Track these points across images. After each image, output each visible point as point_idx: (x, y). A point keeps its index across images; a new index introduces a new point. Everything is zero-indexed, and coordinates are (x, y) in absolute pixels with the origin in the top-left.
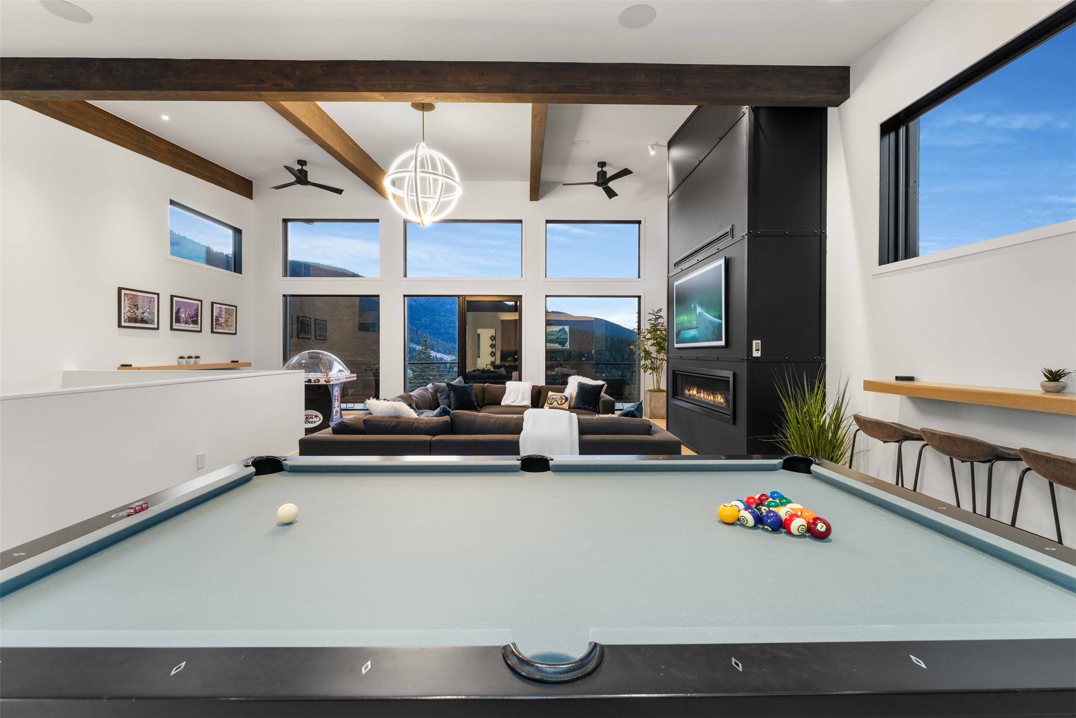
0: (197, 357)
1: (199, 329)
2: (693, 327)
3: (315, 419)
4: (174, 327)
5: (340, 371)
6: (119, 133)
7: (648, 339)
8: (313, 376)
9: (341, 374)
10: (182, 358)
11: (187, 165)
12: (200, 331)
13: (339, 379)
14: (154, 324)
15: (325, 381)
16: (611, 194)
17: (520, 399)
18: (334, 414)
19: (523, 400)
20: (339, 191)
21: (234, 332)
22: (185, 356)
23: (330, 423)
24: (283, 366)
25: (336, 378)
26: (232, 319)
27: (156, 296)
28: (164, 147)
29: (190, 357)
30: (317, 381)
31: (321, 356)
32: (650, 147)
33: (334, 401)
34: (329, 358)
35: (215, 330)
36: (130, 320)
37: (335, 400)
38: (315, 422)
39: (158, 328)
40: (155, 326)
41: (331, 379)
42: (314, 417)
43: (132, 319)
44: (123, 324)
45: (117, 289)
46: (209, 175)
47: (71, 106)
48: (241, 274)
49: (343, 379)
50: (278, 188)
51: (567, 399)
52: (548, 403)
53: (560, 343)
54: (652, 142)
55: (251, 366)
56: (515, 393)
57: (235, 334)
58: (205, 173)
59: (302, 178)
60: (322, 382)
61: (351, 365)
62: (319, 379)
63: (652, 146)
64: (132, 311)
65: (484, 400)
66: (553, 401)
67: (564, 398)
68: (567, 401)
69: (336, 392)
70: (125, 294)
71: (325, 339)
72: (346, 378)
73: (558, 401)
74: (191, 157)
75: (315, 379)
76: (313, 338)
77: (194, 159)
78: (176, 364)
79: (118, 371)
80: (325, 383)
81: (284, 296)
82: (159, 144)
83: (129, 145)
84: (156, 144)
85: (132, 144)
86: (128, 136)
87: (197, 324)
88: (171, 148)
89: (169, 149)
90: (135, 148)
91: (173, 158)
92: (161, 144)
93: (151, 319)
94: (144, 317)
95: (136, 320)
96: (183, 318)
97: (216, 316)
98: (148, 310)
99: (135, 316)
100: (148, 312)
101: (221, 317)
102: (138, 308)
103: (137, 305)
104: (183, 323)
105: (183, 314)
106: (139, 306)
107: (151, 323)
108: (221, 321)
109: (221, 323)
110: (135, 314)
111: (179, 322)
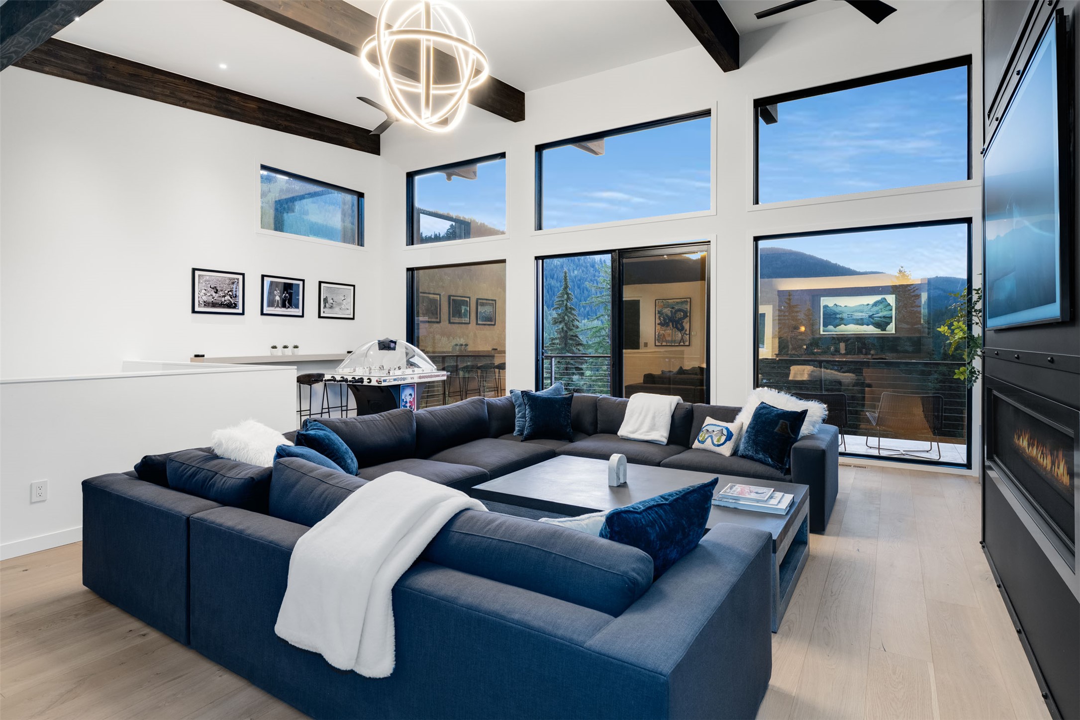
0: (296, 347)
1: (301, 314)
4: (265, 312)
6: (194, 96)
9: (413, 371)
10: (274, 347)
11: (285, 123)
12: (302, 316)
14: (238, 309)
17: (645, 427)
19: (652, 428)
22: (278, 345)
25: (396, 377)
26: (348, 300)
27: (240, 277)
28: (253, 105)
29: (286, 347)
30: (369, 381)
35: (322, 315)
36: (207, 304)
39: (243, 314)
40: (240, 311)
41: (383, 378)
43: (209, 303)
44: (197, 309)
45: (190, 270)
46: (317, 131)
47: (135, 75)
48: (363, 246)
51: (729, 436)
52: (700, 439)
53: (878, 325)
56: (640, 414)
57: (353, 319)
58: (310, 130)
64: (209, 294)
65: (597, 423)
66: (707, 436)
67: (725, 432)
70: (199, 276)
72: (421, 377)
74: (291, 113)
77: (296, 115)
78: (269, 354)
79: (191, 362)
80: (377, 383)
81: (408, 269)
82: (246, 103)
83: (207, 109)
84: (242, 103)
85: (210, 107)
86: (206, 98)
87: (297, 307)
88: (262, 105)
89: (259, 108)
90: (215, 111)
91: (266, 117)
92: (249, 102)
93: (234, 303)
94: (225, 301)
95: (214, 305)
96: (278, 301)
97: (325, 297)
98: (230, 293)
99: (213, 300)
100: (229, 295)
101: (332, 299)
102: (217, 290)
103: (216, 287)
104: (278, 306)
105: (278, 296)
106: (219, 289)
107: (234, 307)
108: (332, 304)
109: (332, 306)
110: (213, 298)
111: (273, 306)
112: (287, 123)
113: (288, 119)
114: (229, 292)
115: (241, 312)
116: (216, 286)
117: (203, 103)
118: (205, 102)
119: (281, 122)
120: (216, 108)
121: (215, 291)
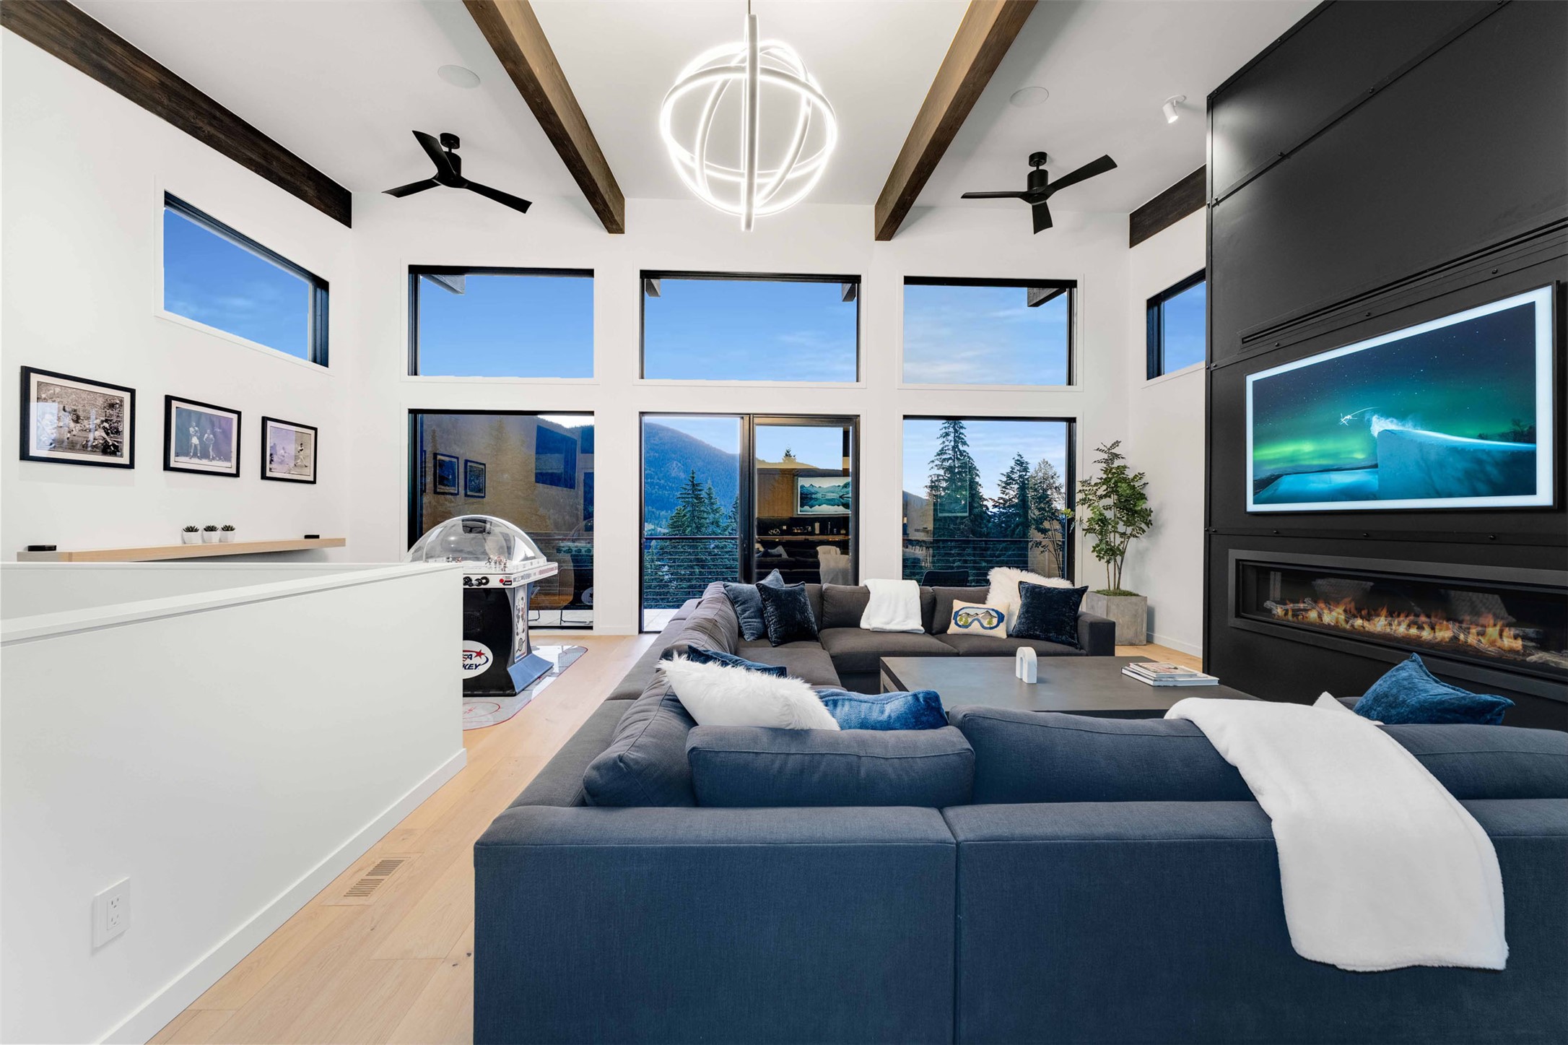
0: (228, 528)
1: (234, 472)
2: (1344, 467)
3: (476, 660)
4: (172, 464)
5: (526, 559)
7: (1101, 497)
8: (476, 569)
9: (532, 564)
10: (191, 529)
11: (208, 129)
12: (237, 475)
13: (529, 576)
14: (122, 456)
15: (501, 581)
16: (1042, 220)
18: (517, 648)
19: (907, 617)
20: (522, 205)
21: (311, 479)
22: (197, 526)
23: (509, 669)
24: (409, 547)
25: (522, 574)
27: (127, 396)
28: (151, 75)
29: (211, 529)
30: (484, 581)
31: (488, 526)
32: (1167, 109)
33: (516, 620)
34: (507, 531)
36: (55, 443)
37: (518, 617)
38: (476, 667)
39: (131, 466)
40: (126, 460)
41: (513, 576)
42: (474, 654)
43: (61, 442)
44: (32, 452)
45: (18, 371)
46: (260, 160)
48: (327, 367)
49: (535, 574)
50: (401, 192)
51: (1000, 617)
52: (956, 624)
54: (1176, 96)
55: (344, 545)
57: (313, 482)
58: (249, 154)
59: (449, 173)
60: (494, 583)
61: (546, 544)
62: (488, 576)
63: (1172, 104)
64: (61, 425)
66: (970, 620)
67: (994, 614)
68: (1002, 621)
69: (520, 602)
70: (39, 384)
71: (483, 495)
72: (541, 572)
73: (982, 621)
74: (218, 114)
75: (480, 577)
76: (462, 491)
77: (227, 120)
78: (178, 543)
79: (19, 560)
80: (501, 584)
81: (411, 411)
82: (138, 66)
83: (57, 48)
84: (130, 64)
85: (64, 46)
86: (55, 25)
87: (228, 459)
88: (168, 82)
89: (162, 84)
90: (77, 60)
91: (174, 105)
92: (143, 65)
93: (113, 445)
94: (95, 439)
95: (72, 446)
96: (195, 445)
97: (272, 445)
98: (106, 425)
99: (69, 435)
100: (104, 428)
101: (283, 448)
102: (78, 417)
103: (75, 411)
104: (195, 455)
105: (195, 438)
106: (81, 413)
107: (114, 453)
108: (284, 456)
109: (283, 461)
110: (69, 432)
111: (186, 454)
112: (212, 131)
113: (214, 122)
114: (102, 422)
115: (128, 463)
116: (75, 408)
117: (49, 34)
118: (52, 32)
119: (201, 124)
120: (75, 51)
121: (75, 417)
